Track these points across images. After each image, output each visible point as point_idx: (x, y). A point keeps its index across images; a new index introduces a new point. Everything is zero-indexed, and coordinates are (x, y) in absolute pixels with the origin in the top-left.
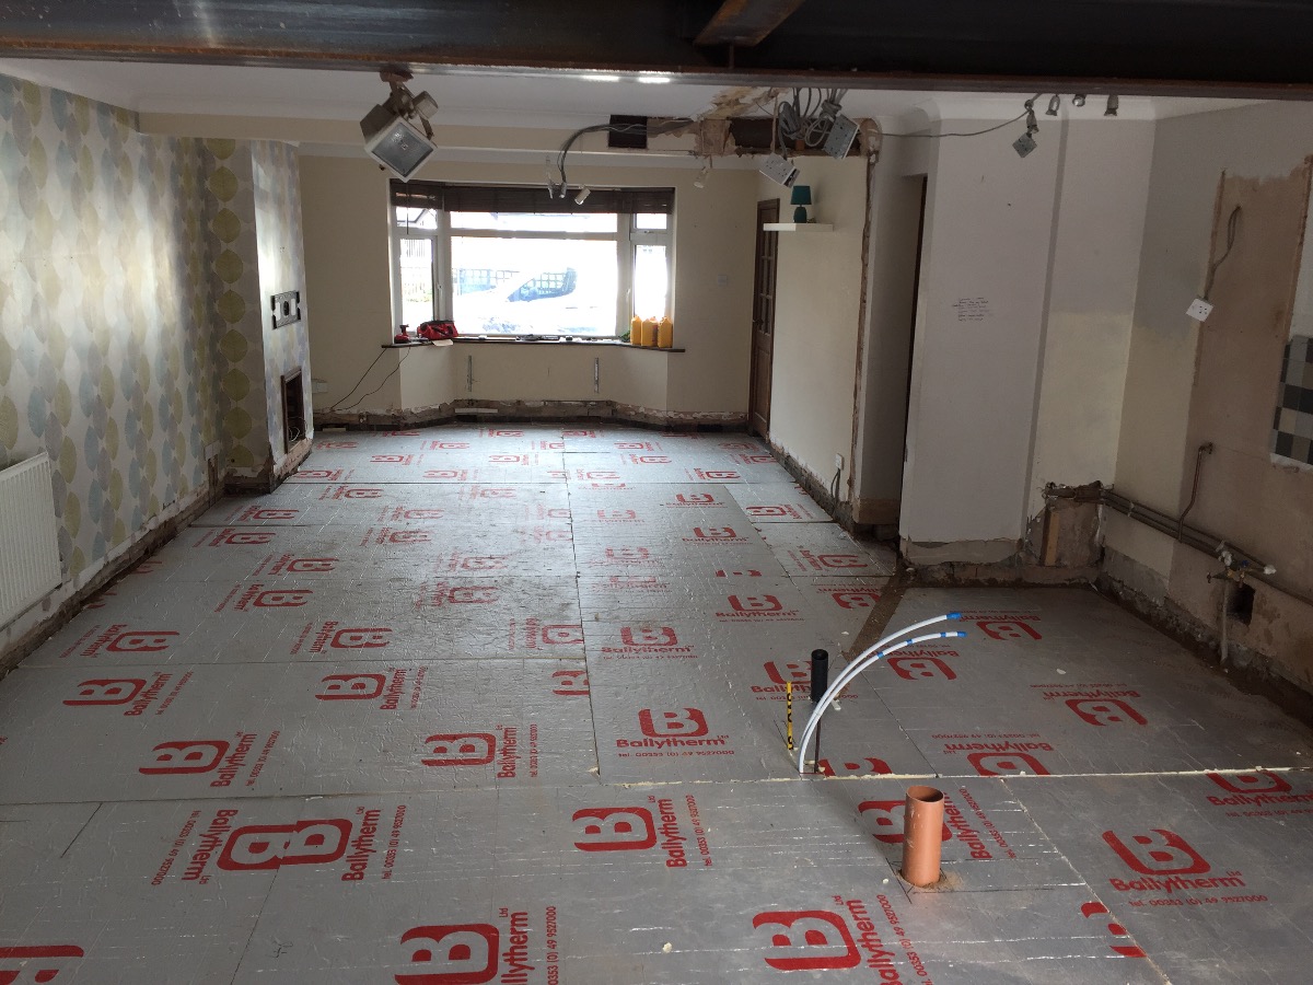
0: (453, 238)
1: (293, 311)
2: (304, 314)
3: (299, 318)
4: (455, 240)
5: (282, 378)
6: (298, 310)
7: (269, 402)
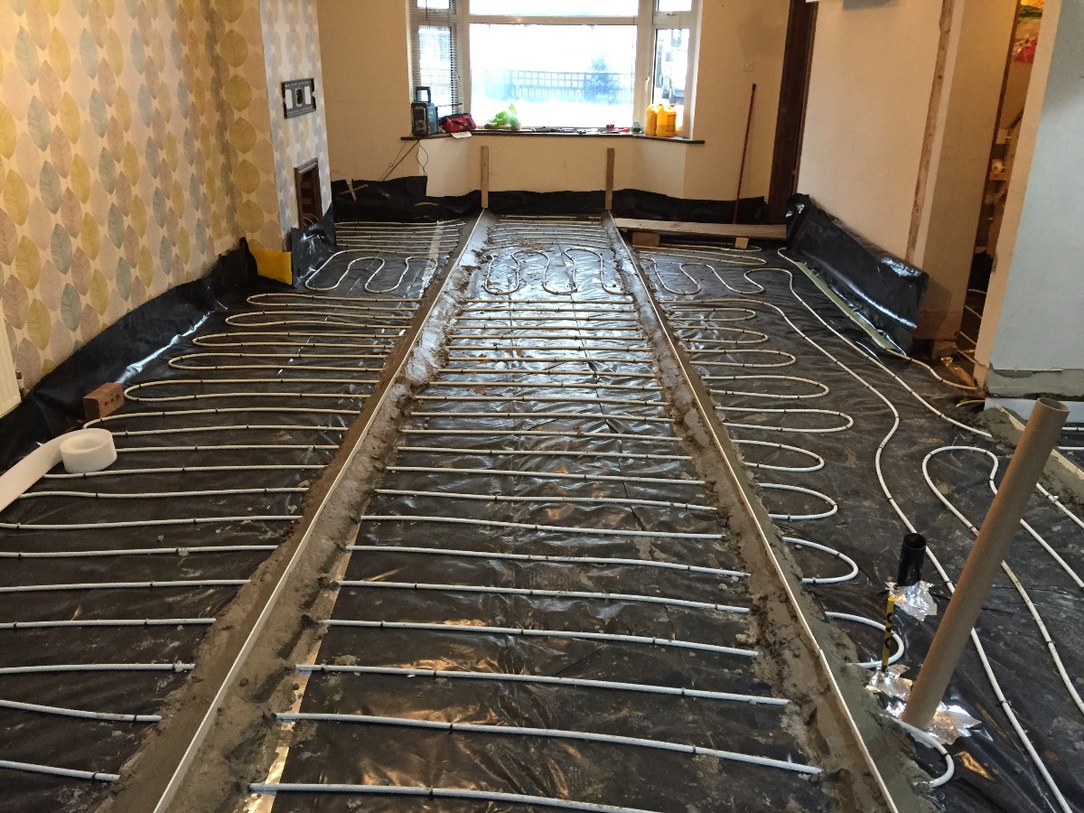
0: (472, 26)
1: (308, 100)
2: (320, 102)
3: (315, 107)
4: (473, 28)
5: (296, 170)
6: (313, 99)
7: (281, 196)
